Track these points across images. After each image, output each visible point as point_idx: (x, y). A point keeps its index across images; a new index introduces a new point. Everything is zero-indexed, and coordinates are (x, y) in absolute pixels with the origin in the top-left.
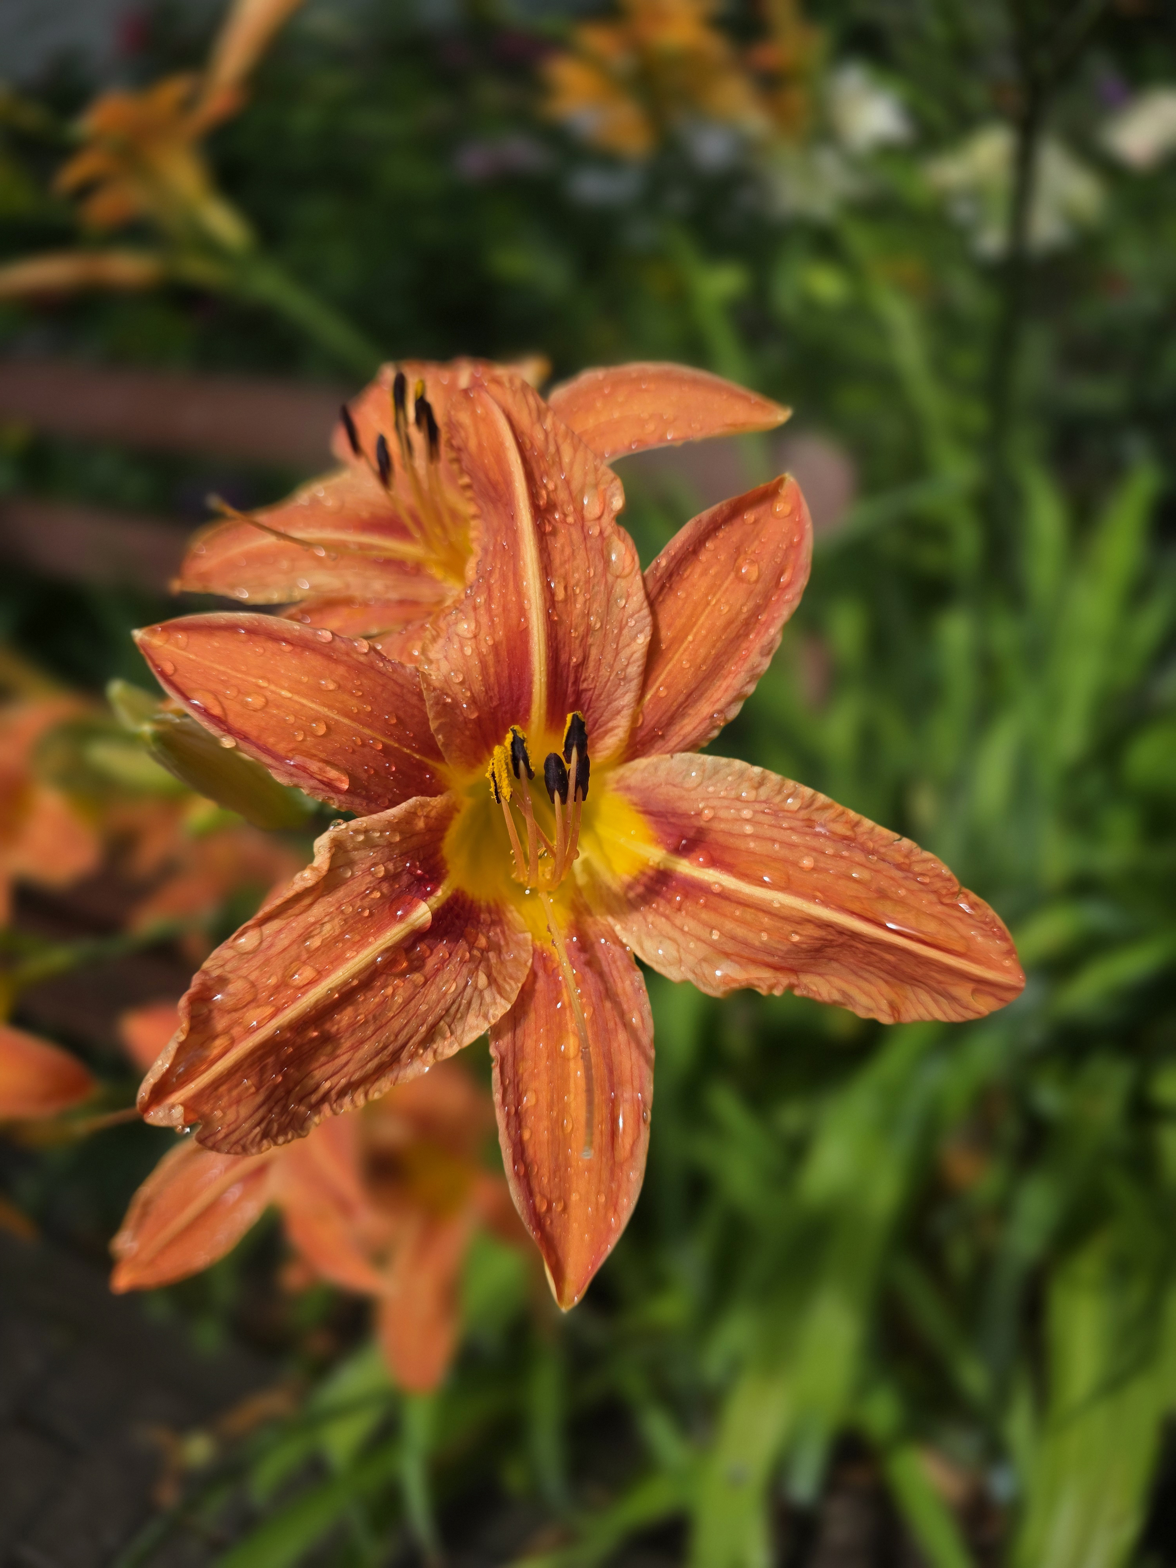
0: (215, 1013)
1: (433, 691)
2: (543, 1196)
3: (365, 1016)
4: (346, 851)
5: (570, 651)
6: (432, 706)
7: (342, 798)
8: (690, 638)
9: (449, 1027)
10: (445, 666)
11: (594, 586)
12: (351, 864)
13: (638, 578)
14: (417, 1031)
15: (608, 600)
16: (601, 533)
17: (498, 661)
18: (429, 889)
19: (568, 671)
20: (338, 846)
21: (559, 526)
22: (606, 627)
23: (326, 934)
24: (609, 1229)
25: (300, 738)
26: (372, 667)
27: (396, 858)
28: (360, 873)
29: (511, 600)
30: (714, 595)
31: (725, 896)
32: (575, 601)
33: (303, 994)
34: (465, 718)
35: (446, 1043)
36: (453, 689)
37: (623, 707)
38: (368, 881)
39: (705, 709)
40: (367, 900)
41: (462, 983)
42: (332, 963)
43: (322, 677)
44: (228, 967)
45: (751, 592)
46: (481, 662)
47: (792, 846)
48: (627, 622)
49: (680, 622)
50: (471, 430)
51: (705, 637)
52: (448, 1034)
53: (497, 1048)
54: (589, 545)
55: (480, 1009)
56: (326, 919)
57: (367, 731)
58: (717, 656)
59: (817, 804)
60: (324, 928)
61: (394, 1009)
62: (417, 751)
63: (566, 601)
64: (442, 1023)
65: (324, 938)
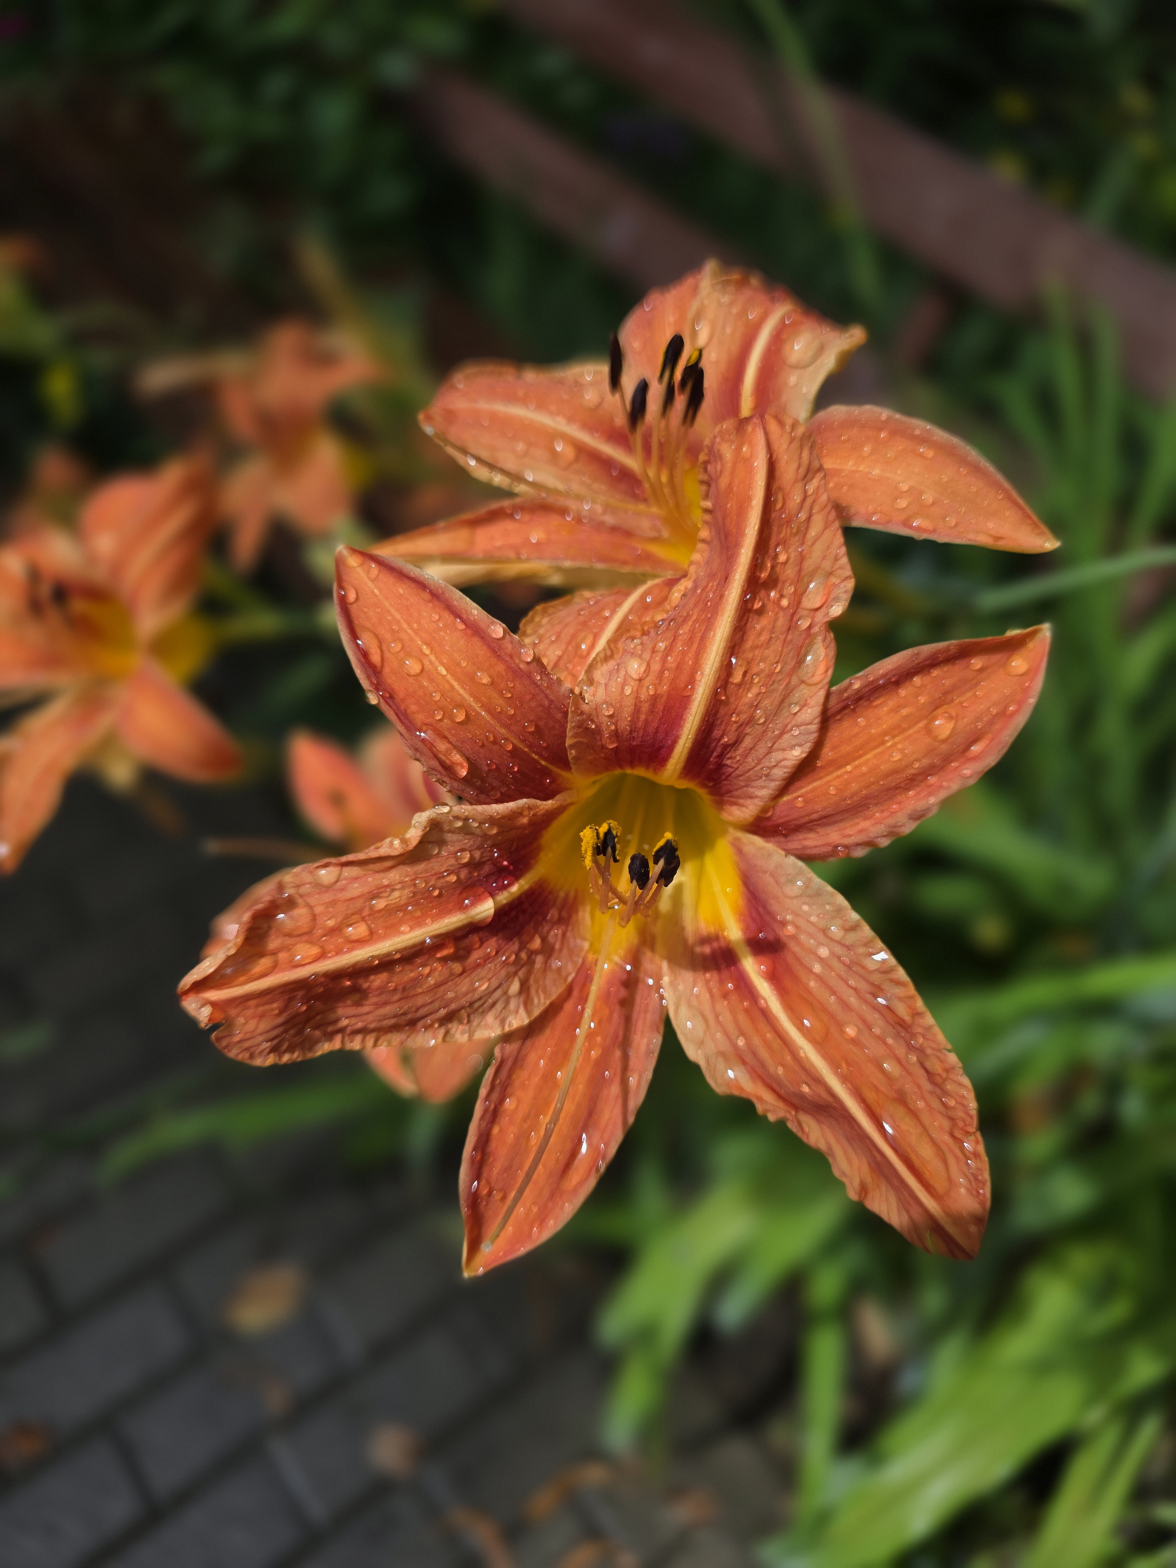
0: (273, 931)
1: (579, 715)
2: (488, 1182)
3: (396, 985)
4: (441, 830)
5: (725, 730)
6: (573, 727)
7: (455, 784)
8: (849, 768)
9: (469, 1016)
10: (601, 694)
11: (774, 682)
12: (442, 843)
13: (822, 693)
14: (438, 1011)
15: (782, 701)
16: (810, 627)
17: (652, 711)
18: (506, 882)
19: (716, 745)
20: (435, 827)
21: (770, 606)
22: (768, 725)
23: (391, 900)
24: (530, 1235)
25: (439, 717)
26: (529, 676)
27: (486, 848)
28: (446, 854)
29: (688, 662)
30: (894, 737)
31: (766, 1014)
32: (749, 690)
33: (350, 950)
34: (602, 745)
35: (460, 1027)
36: (600, 718)
37: (757, 797)
38: (450, 864)
39: (833, 836)
40: (442, 880)
41: (495, 982)
42: (386, 928)
43: (479, 669)
44: (303, 890)
45: (933, 750)
46: (635, 705)
47: (846, 1006)
48: (791, 730)
49: (846, 749)
50: (729, 466)
51: (864, 774)
52: (466, 1021)
53: (502, 1050)
54: (789, 637)
55: (501, 1011)
56: (398, 886)
57: (503, 731)
58: (866, 797)
59: (894, 976)
60: (393, 894)
61: (425, 987)
62: (545, 759)
63: (739, 685)
64: (463, 1011)
65: (389, 903)
